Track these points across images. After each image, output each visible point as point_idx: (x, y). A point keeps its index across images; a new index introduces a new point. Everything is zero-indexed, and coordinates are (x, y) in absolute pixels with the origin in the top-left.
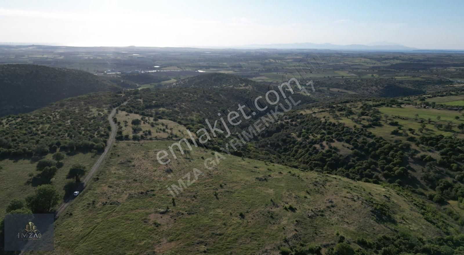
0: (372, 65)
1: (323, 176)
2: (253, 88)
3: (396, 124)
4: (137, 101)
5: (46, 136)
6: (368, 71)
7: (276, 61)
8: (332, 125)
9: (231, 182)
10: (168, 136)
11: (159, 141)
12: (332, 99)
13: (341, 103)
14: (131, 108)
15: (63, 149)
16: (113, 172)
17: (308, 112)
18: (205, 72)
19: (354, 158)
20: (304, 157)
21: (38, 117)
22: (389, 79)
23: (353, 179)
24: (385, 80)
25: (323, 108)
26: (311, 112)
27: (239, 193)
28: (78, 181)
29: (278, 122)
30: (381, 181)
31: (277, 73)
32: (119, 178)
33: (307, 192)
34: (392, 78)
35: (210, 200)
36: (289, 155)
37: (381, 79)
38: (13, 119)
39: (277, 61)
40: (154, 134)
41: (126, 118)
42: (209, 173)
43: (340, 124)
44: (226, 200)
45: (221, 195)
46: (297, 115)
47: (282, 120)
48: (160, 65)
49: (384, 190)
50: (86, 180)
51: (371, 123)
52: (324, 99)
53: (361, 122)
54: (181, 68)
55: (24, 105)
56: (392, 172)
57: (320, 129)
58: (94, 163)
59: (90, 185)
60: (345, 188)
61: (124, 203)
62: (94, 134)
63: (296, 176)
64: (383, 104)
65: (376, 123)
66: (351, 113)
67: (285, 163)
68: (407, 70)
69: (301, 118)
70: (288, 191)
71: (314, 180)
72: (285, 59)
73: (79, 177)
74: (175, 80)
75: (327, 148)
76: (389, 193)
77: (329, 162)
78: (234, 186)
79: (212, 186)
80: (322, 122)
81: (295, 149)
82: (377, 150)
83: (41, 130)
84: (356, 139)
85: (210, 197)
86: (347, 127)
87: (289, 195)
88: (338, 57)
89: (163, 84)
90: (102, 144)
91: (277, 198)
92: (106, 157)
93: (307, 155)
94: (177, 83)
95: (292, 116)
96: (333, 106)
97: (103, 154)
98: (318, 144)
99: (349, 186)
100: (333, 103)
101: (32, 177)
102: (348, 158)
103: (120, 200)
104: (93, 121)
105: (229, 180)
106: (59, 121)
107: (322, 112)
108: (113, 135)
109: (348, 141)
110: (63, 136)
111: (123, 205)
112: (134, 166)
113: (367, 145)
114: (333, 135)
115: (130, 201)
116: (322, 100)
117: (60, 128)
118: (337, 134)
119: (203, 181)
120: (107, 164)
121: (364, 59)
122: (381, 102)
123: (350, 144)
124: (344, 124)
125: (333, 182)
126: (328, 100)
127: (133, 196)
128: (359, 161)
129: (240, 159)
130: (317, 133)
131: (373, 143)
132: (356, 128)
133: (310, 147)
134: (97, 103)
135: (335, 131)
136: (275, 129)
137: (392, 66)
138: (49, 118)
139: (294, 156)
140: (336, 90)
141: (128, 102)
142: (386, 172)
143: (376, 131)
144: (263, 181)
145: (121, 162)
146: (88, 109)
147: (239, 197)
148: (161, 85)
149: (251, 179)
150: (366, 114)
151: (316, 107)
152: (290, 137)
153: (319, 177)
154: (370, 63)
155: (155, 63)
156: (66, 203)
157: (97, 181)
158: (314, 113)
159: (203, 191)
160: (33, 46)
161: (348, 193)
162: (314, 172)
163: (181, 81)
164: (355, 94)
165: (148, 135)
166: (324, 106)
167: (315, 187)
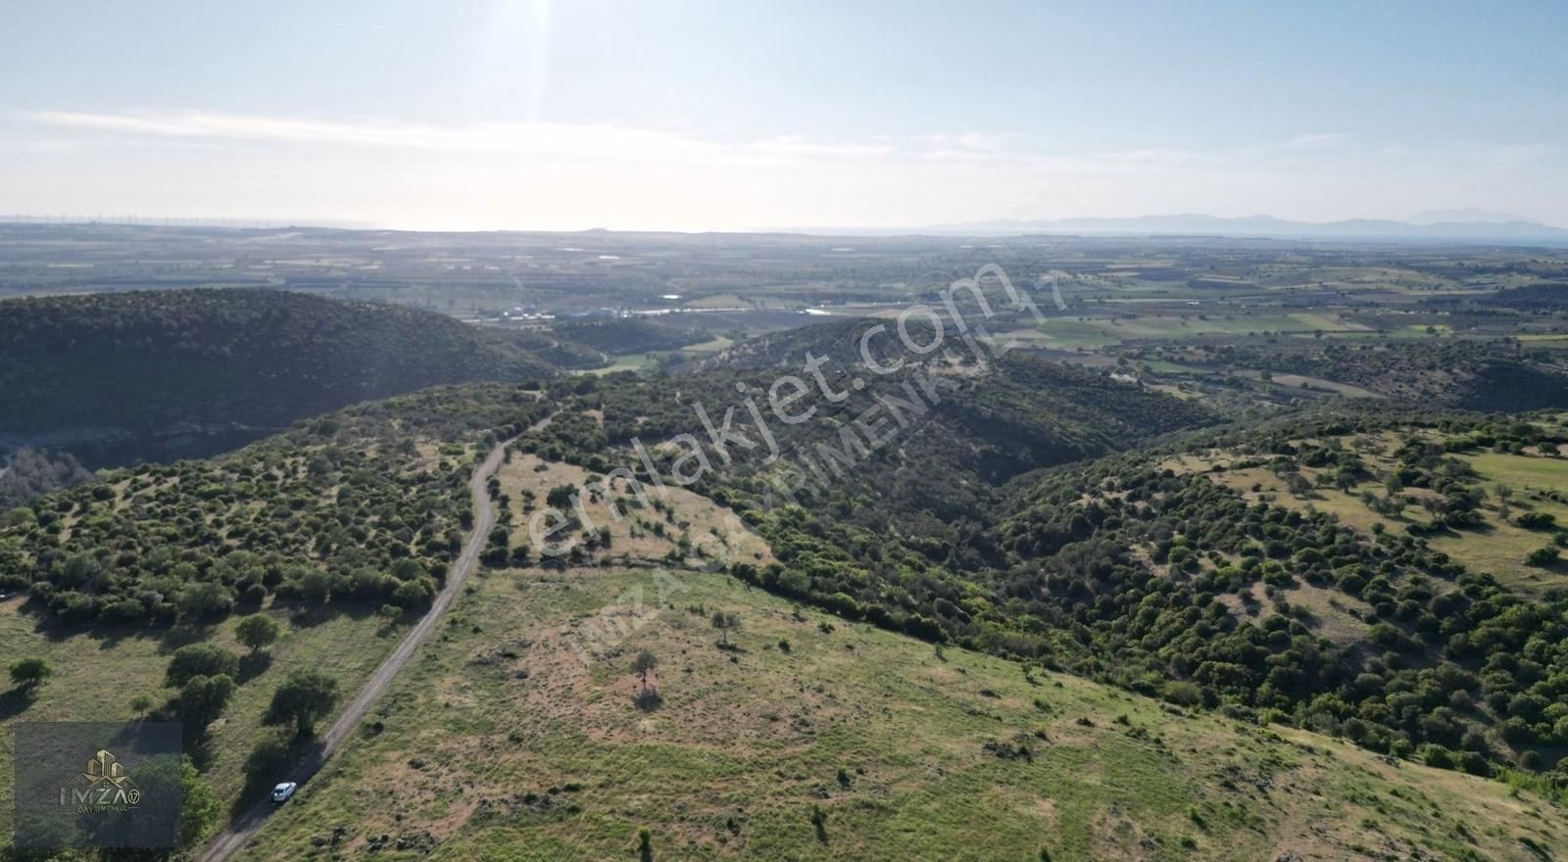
0: (1429, 293)
1: (1258, 741)
2: (993, 370)
3: (1544, 524)
4: (584, 418)
5: (239, 548)
6: (1411, 313)
7: (1075, 276)
8: (1286, 519)
9: (884, 762)
10: (667, 552)
11: (634, 570)
12: (1279, 413)
13: (1321, 434)
14: (558, 445)
15: (288, 598)
16: (441, 699)
17: (1196, 465)
18: (828, 313)
19: (1381, 656)
20: (1180, 643)
21: (236, 472)
22: (1495, 342)
23: (1381, 749)
24: (1481, 347)
25: (1253, 453)
26: (1206, 467)
27: (912, 812)
28: (306, 734)
29: (1080, 497)
30: (1498, 758)
31: (1081, 319)
32: (458, 727)
33: (1196, 819)
34: (1508, 341)
35: (792, 846)
36: (1122, 629)
37: (1464, 342)
38: (152, 479)
39: (1081, 277)
40: (621, 545)
41: (532, 482)
42: (803, 716)
43: (1320, 515)
44: (856, 847)
45: (837, 819)
46: (1154, 475)
47: (1094, 494)
48: (684, 290)
49: (1516, 807)
50: (335, 732)
51: (1444, 516)
52: (1254, 414)
53: (1403, 513)
54: (750, 301)
55: (234, 423)
56: (1540, 725)
57: (1242, 534)
58: (382, 658)
59: (344, 754)
60: (1353, 800)
61: (453, 841)
62: (408, 540)
63: (1147, 740)
64: (1485, 443)
65: (1463, 516)
66: (1358, 473)
67: (1104, 674)
68: (1563, 309)
69: (1167, 489)
70: (1115, 812)
71: (1223, 758)
72: (1109, 270)
73: (312, 719)
74: (729, 343)
75: (1269, 611)
76: (1539, 824)
77: (1277, 668)
78: (895, 782)
79: (808, 777)
80: (1250, 505)
81: (1143, 607)
82: (1475, 625)
83: (230, 521)
84: (1382, 577)
85: (794, 828)
86: (1346, 531)
87: (1118, 830)
88: (1298, 263)
89: (690, 355)
90: (423, 583)
91: (1067, 845)
92: (429, 633)
93: (1191, 635)
94: (734, 353)
95: (1135, 478)
96: (1287, 446)
97: (421, 624)
98: (1234, 591)
99: (1371, 794)
100: (1289, 433)
101: (146, 713)
102: (1353, 654)
103: (439, 830)
104: (418, 492)
105: (878, 752)
106: (302, 489)
107: (1248, 465)
108: (475, 543)
109: (1352, 588)
110: (297, 550)
111: (445, 851)
112: (522, 675)
113: (1431, 605)
114: (1294, 559)
115: (475, 836)
116: (1244, 416)
117: (297, 514)
118: (1309, 559)
119: (773, 752)
120: (430, 663)
121: (1396, 271)
122: (1475, 433)
123: (1361, 599)
124: (1335, 518)
125: (1300, 772)
126: (1267, 419)
127: (495, 809)
128: (1401, 671)
129: (925, 650)
130: (1230, 550)
131: (1456, 598)
132: (1381, 536)
133: (1205, 602)
134: (445, 422)
135: (1301, 545)
136: (1069, 526)
137: (1505, 296)
138: (271, 478)
139: (1139, 634)
140: (1293, 380)
141: (553, 420)
142: (1515, 721)
143: (1461, 549)
144: (1013, 759)
145: (479, 656)
146: (408, 447)
147: (910, 836)
148: (677, 360)
149: (964, 747)
150: (1419, 479)
151: (1224, 445)
152: (1125, 562)
153: (1241, 745)
154: (1421, 286)
155: (669, 284)
156: (238, 831)
157: (374, 739)
158: (1218, 469)
159: (769, 799)
160: (292, 229)
161: (1369, 825)
162: (1223, 719)
163: (745, 345)
164: (1368, 400)
165: (599, 548)
166: (1253, 445)
167: (1227, 794)
